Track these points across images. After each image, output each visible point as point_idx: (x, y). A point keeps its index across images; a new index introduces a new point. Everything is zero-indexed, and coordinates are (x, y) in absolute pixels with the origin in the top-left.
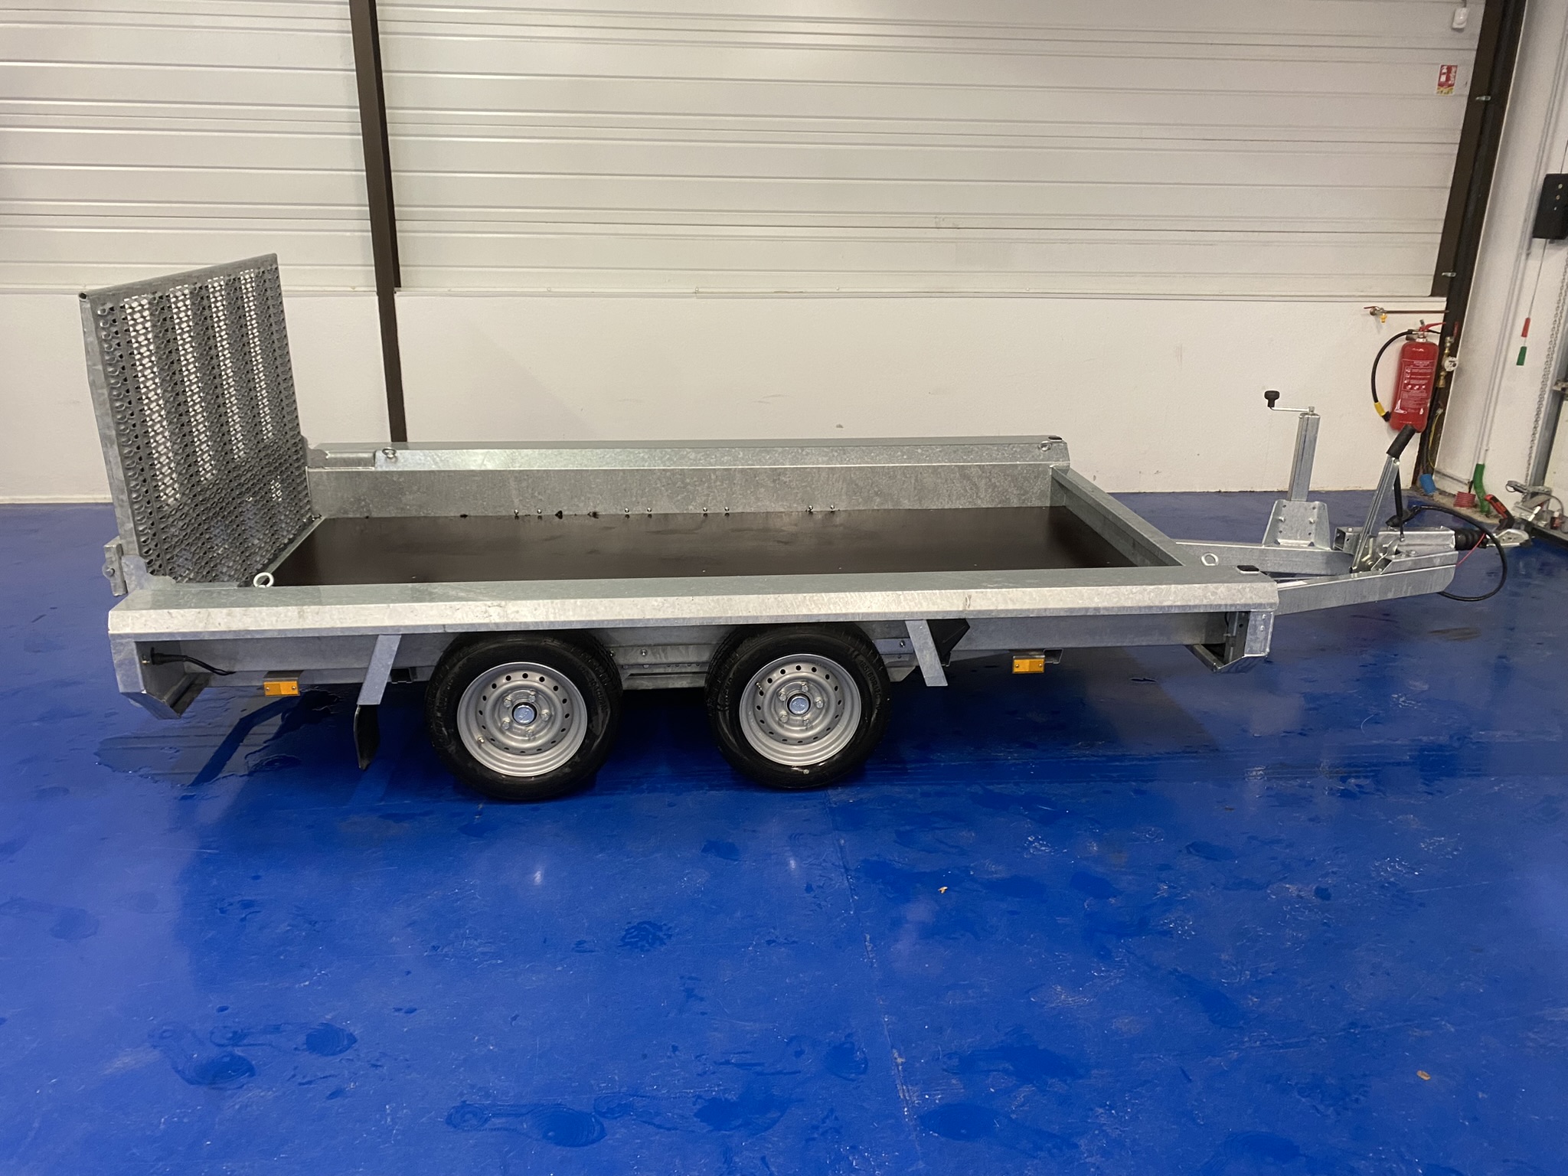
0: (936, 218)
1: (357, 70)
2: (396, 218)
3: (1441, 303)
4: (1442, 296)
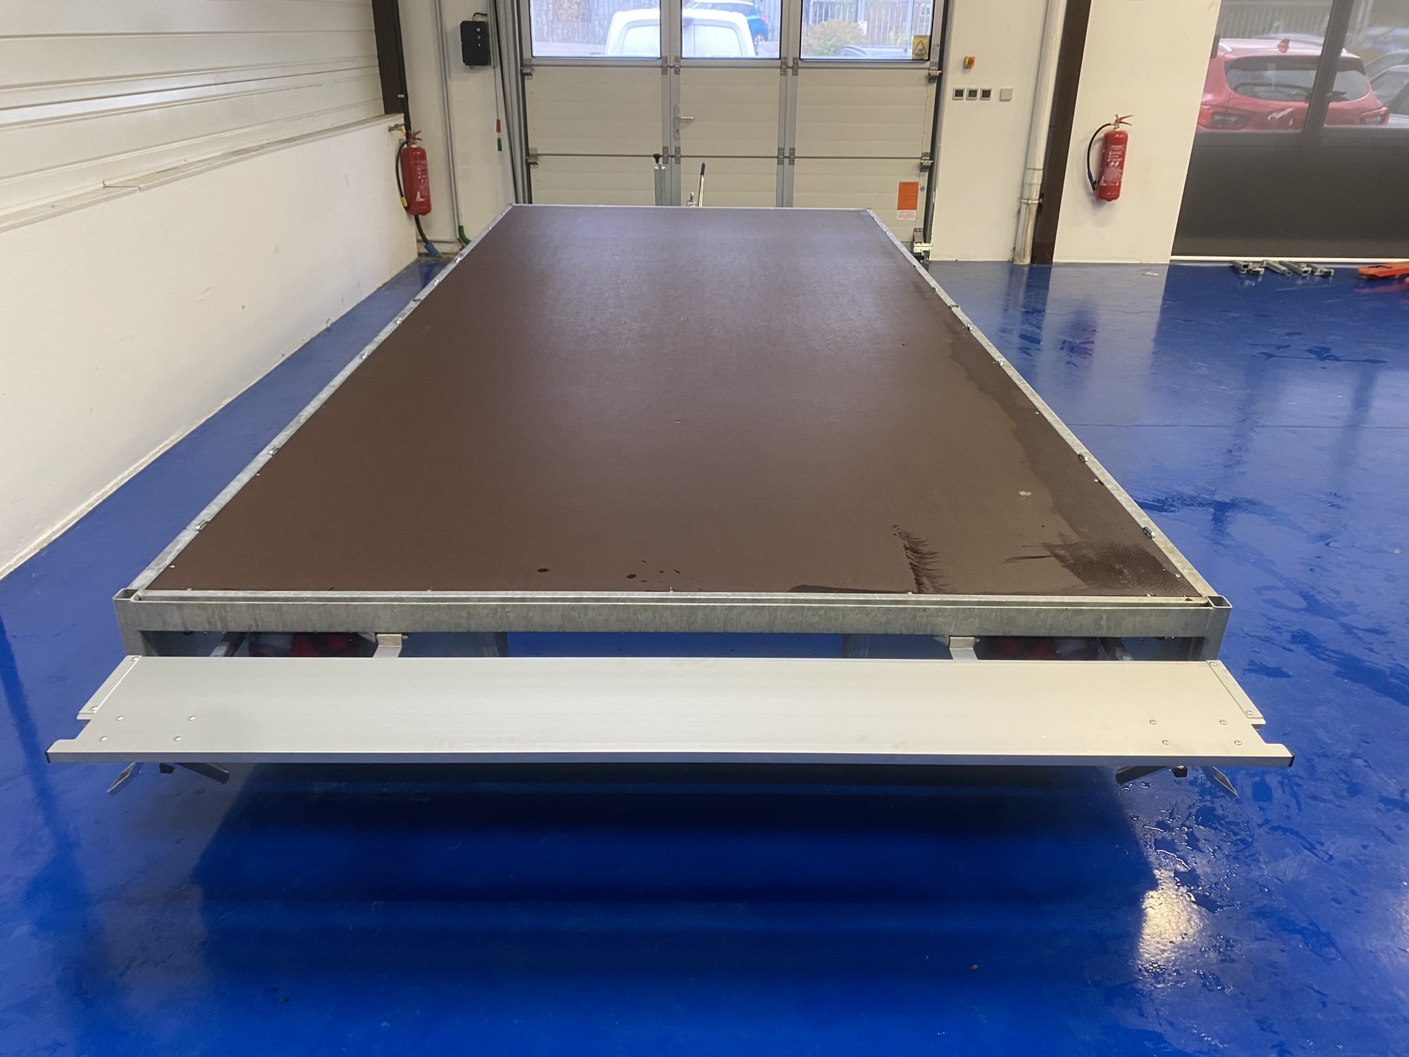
4: (401, 112)
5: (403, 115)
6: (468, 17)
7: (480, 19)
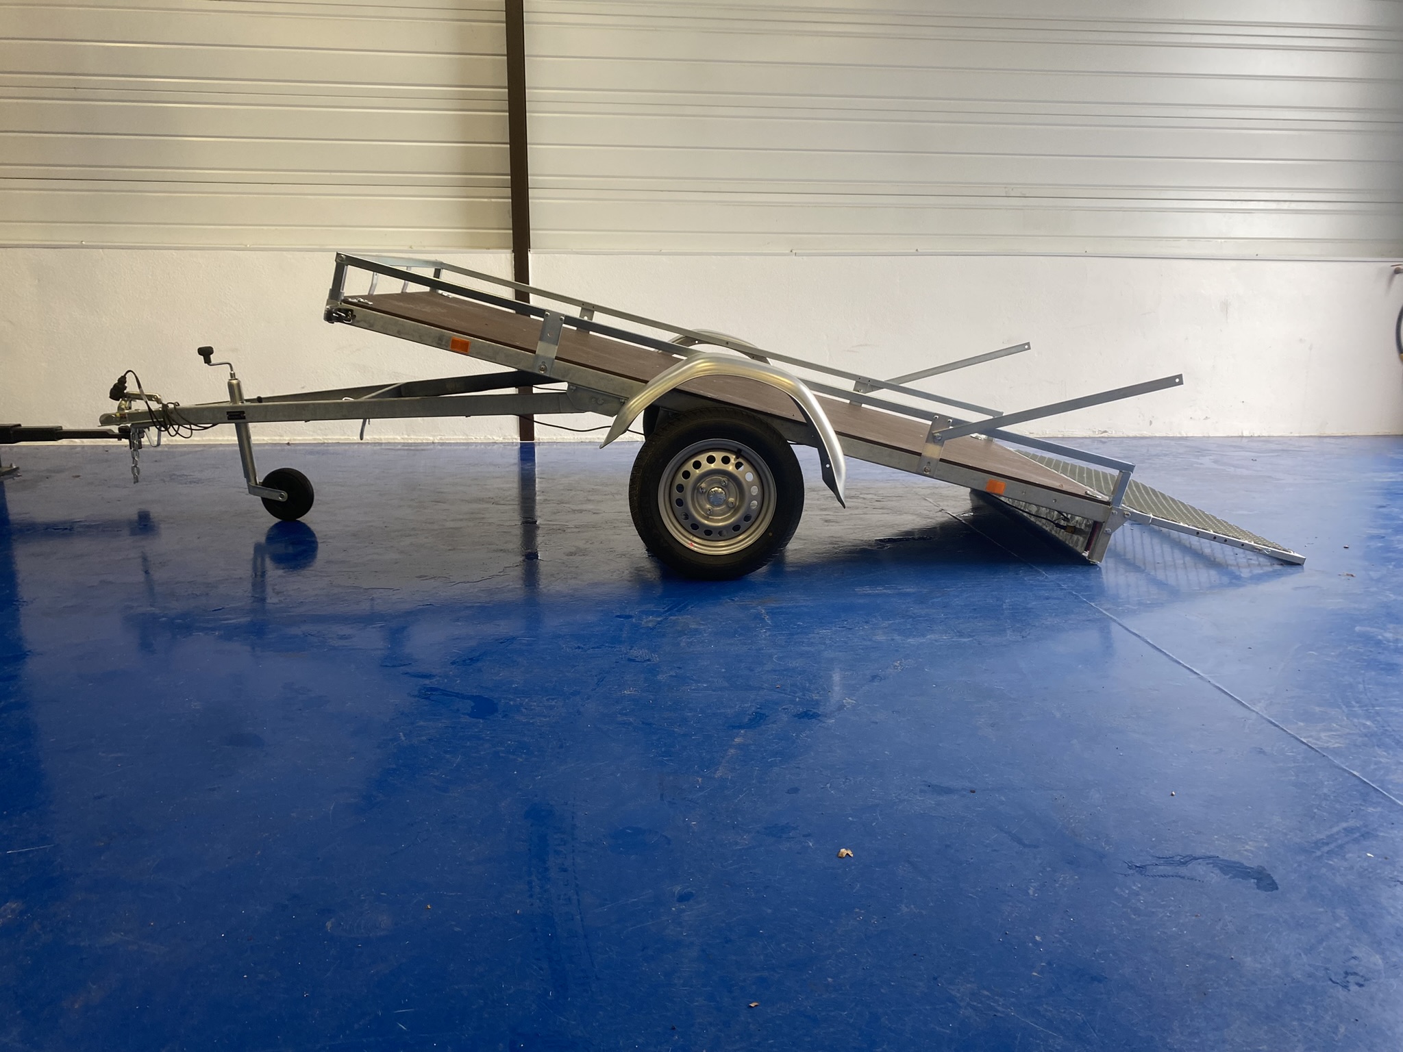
0: (1005, 188)
1: (508, 55)
2: (529, 186)
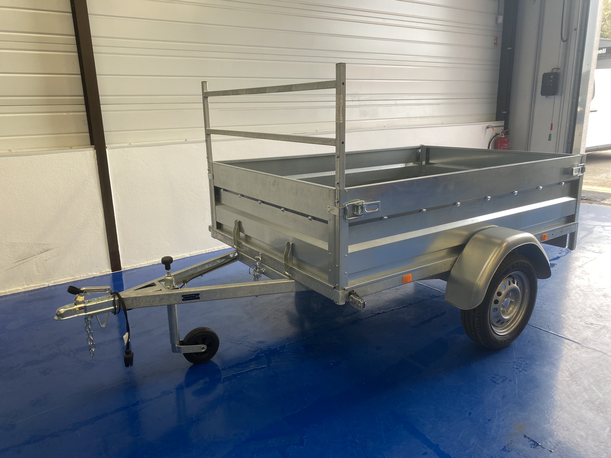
2: (100, 103)
3: (502, 123)
4: (503, 120)
5: (504, 121)
6: (548, 70)
7: (555, 71)
